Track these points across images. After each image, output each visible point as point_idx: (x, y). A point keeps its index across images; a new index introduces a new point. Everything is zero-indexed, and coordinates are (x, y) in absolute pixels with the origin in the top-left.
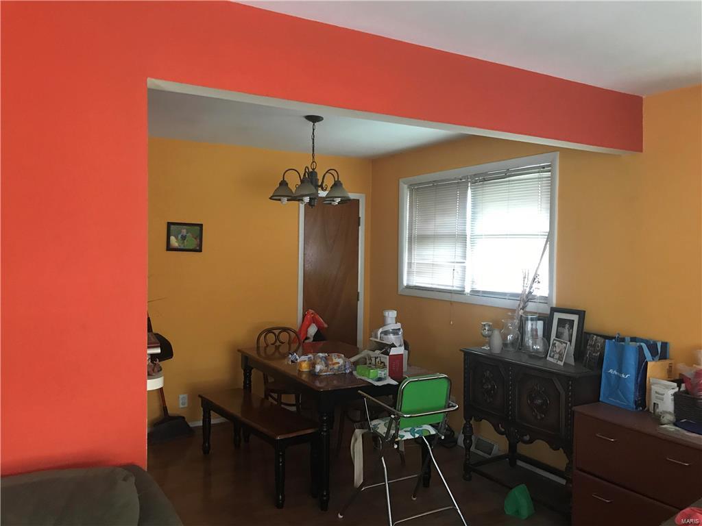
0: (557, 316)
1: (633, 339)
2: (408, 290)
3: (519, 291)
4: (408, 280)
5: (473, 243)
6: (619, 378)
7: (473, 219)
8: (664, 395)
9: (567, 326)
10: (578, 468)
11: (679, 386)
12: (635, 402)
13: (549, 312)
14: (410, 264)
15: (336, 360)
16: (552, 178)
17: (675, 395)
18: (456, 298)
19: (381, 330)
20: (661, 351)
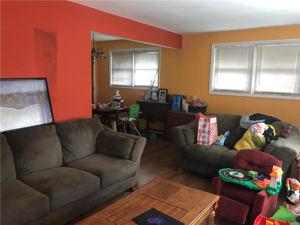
0: (161, 91)
1: (179, 96)
2: (113, 86)
3: (150, 85)
4: (112, 83)
5: (135, 72)
6: (176, 104)
7: (135, 64)
8: (186, 106)
9: (163, 93)
10: (168, 125)
11: (189, 104)
12: (180, 109)
13: (158, 90)
14: (113, 78)
15: (104, 104)
16: (159, 54)
17: (188, 106)
18: (130, 88)
19: (115, 96)
20: (185, 98)
